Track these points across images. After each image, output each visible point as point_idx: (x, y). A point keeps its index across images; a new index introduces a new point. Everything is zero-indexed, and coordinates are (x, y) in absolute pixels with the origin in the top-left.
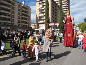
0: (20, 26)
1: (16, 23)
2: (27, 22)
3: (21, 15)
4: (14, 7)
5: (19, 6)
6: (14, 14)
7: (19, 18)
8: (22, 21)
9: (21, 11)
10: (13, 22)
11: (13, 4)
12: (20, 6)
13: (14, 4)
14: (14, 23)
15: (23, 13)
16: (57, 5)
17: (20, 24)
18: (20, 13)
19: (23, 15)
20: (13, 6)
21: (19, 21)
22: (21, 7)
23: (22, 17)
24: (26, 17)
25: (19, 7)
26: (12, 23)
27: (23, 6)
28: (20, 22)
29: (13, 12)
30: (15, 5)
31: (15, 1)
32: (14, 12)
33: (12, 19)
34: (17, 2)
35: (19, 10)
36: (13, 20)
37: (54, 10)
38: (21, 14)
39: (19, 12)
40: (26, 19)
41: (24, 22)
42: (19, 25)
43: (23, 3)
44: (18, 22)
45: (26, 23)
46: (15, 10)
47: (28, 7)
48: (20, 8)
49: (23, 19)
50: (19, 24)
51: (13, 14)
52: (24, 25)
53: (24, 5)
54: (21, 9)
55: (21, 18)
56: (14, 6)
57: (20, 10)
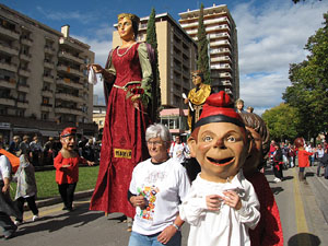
0: (51, 117)
1: (34, 107)
2: (76, 104)
3: (56, 76)
4: (28, 47)
5: (49, 43)
6: (29, 71)
7: (46, 88)
8: (57, 100)
9: (55, 60)
10: (24, 102)
11: (26, 35)
12: (52, 43)
13: (29, 33)
14: (25, 106)
15: (64, 68)
16: (191, 41)
17: (50, 109)
18: (50, 70)
19: (63, 75)
20: (25, 42)
21: (48, 98)
22: (55, 46)
23: (58, 86)
24: (72, 85)
25: (46, 46)
26: (20, 105)
27: (62, 41)
28: (52, 102)
29: (23, 66)
30: (31, 37)
31: (34, 24)
32: (27, 63)
33: (19, 93)
34: (41, 27)
35: (48, 59)
36: (24, 94)
37: (180, 58)
38: (54, 74)
39: (48, 65)
40: (75, 93)
41: (64, 104)
42: (45, 115)
43: (64, 30)
44: (43, 104)
45: (74, 106)
46: (30, 56)
47: (81, 49)
48: (50, 52)
49: (60, 92)
50: (45, 109)
51: (22, 73)
52: (65, 115)
53: (68, 39)
54: (55, 53)
55: (53, 88)
56: (29, 43)
57: (51, 56)
